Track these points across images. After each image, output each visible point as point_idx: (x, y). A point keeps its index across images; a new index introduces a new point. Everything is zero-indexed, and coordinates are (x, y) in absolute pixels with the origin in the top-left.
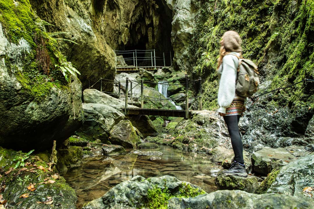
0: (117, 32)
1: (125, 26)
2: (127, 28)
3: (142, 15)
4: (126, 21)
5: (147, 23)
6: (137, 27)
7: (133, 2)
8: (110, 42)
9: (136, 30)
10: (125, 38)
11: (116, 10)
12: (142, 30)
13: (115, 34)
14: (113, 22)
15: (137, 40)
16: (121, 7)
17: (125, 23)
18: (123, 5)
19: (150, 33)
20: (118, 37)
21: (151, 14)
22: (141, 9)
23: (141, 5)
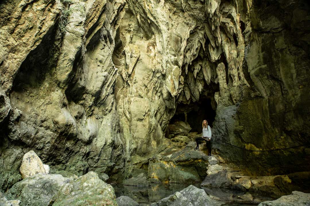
0: (158, 75)
1: (172, 63)
2: (176, 67)
3: (204, 46)
4: (173, 53)
5: (213, 59)
6: (196, 71)
7: (185, 25)
8: (147, 94)
9: (195, 76)
10: (174, 84)
11: (155, 36)
12: (205, 75)
13: (155, 79)
14: (149, 56)
15: (198, 93)
16: (163, 27)
17: (173, 57)
18: (167, 24)
19: (222, 72)
20: (161, 84)
21: (220, 40)
22: (201, 36)
23: (200, 30)
